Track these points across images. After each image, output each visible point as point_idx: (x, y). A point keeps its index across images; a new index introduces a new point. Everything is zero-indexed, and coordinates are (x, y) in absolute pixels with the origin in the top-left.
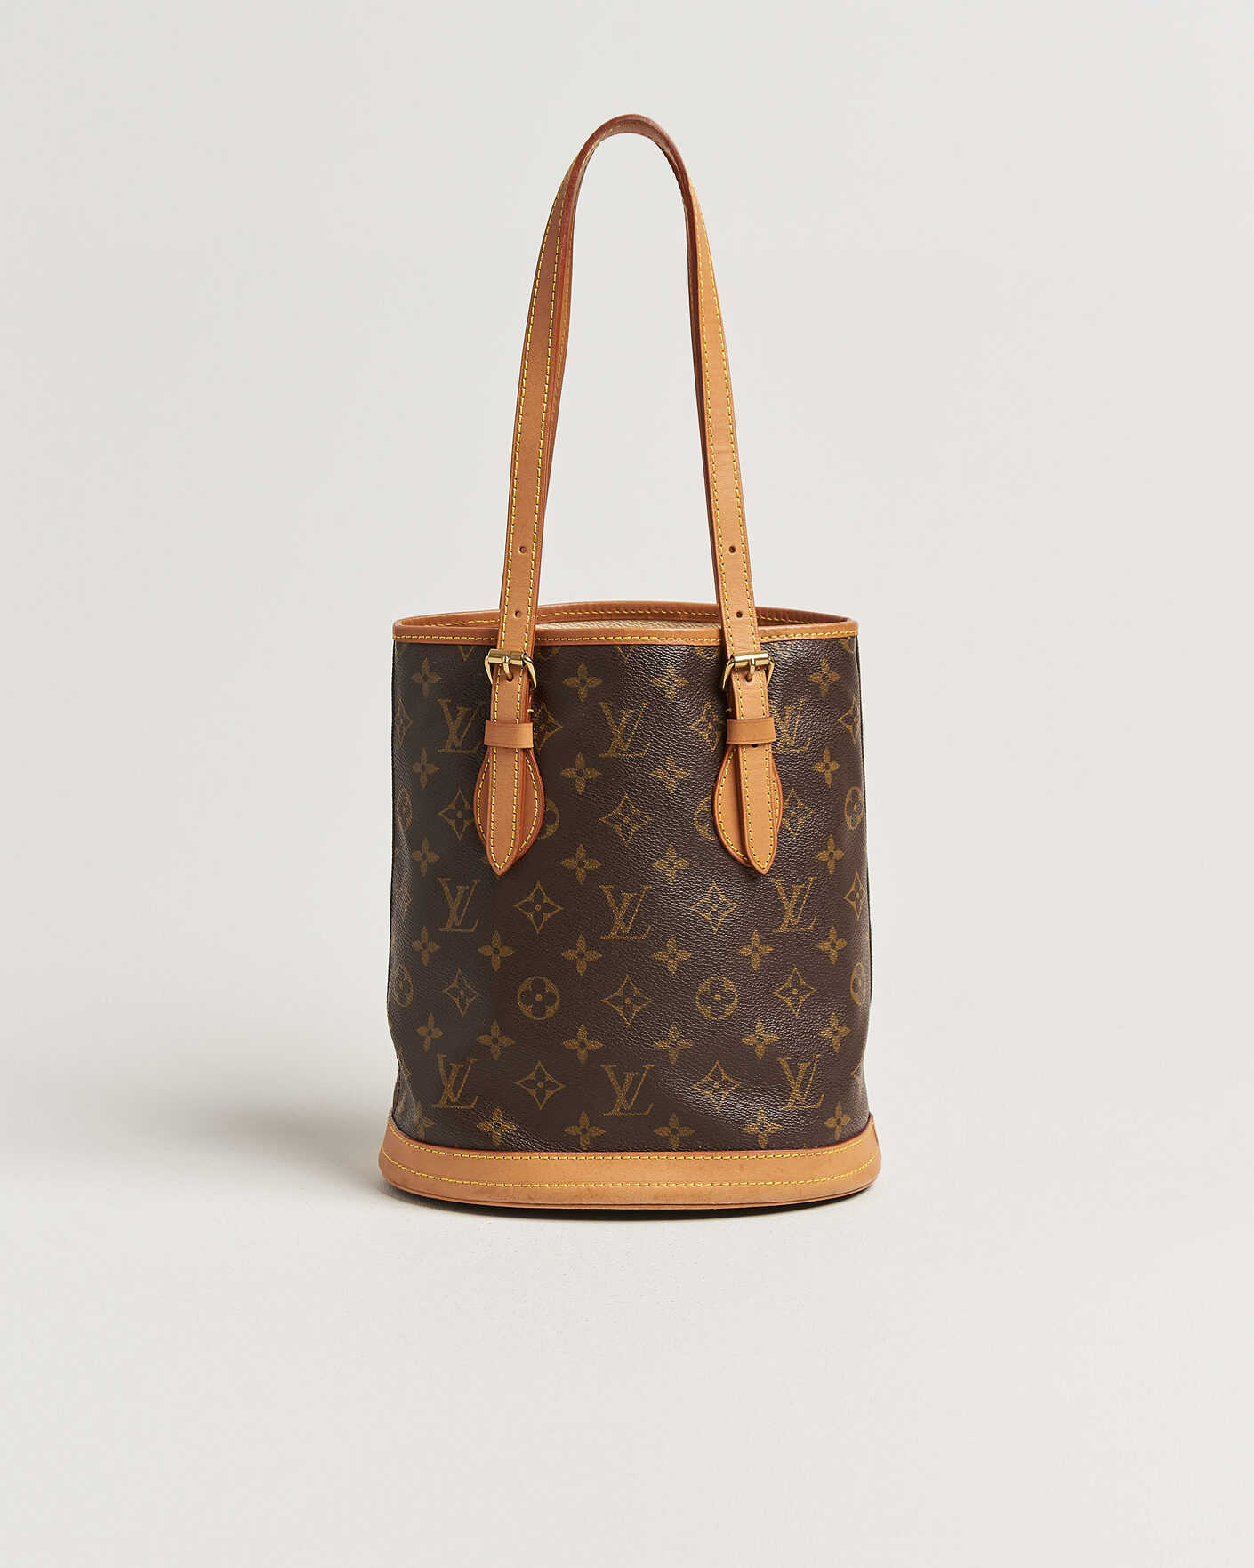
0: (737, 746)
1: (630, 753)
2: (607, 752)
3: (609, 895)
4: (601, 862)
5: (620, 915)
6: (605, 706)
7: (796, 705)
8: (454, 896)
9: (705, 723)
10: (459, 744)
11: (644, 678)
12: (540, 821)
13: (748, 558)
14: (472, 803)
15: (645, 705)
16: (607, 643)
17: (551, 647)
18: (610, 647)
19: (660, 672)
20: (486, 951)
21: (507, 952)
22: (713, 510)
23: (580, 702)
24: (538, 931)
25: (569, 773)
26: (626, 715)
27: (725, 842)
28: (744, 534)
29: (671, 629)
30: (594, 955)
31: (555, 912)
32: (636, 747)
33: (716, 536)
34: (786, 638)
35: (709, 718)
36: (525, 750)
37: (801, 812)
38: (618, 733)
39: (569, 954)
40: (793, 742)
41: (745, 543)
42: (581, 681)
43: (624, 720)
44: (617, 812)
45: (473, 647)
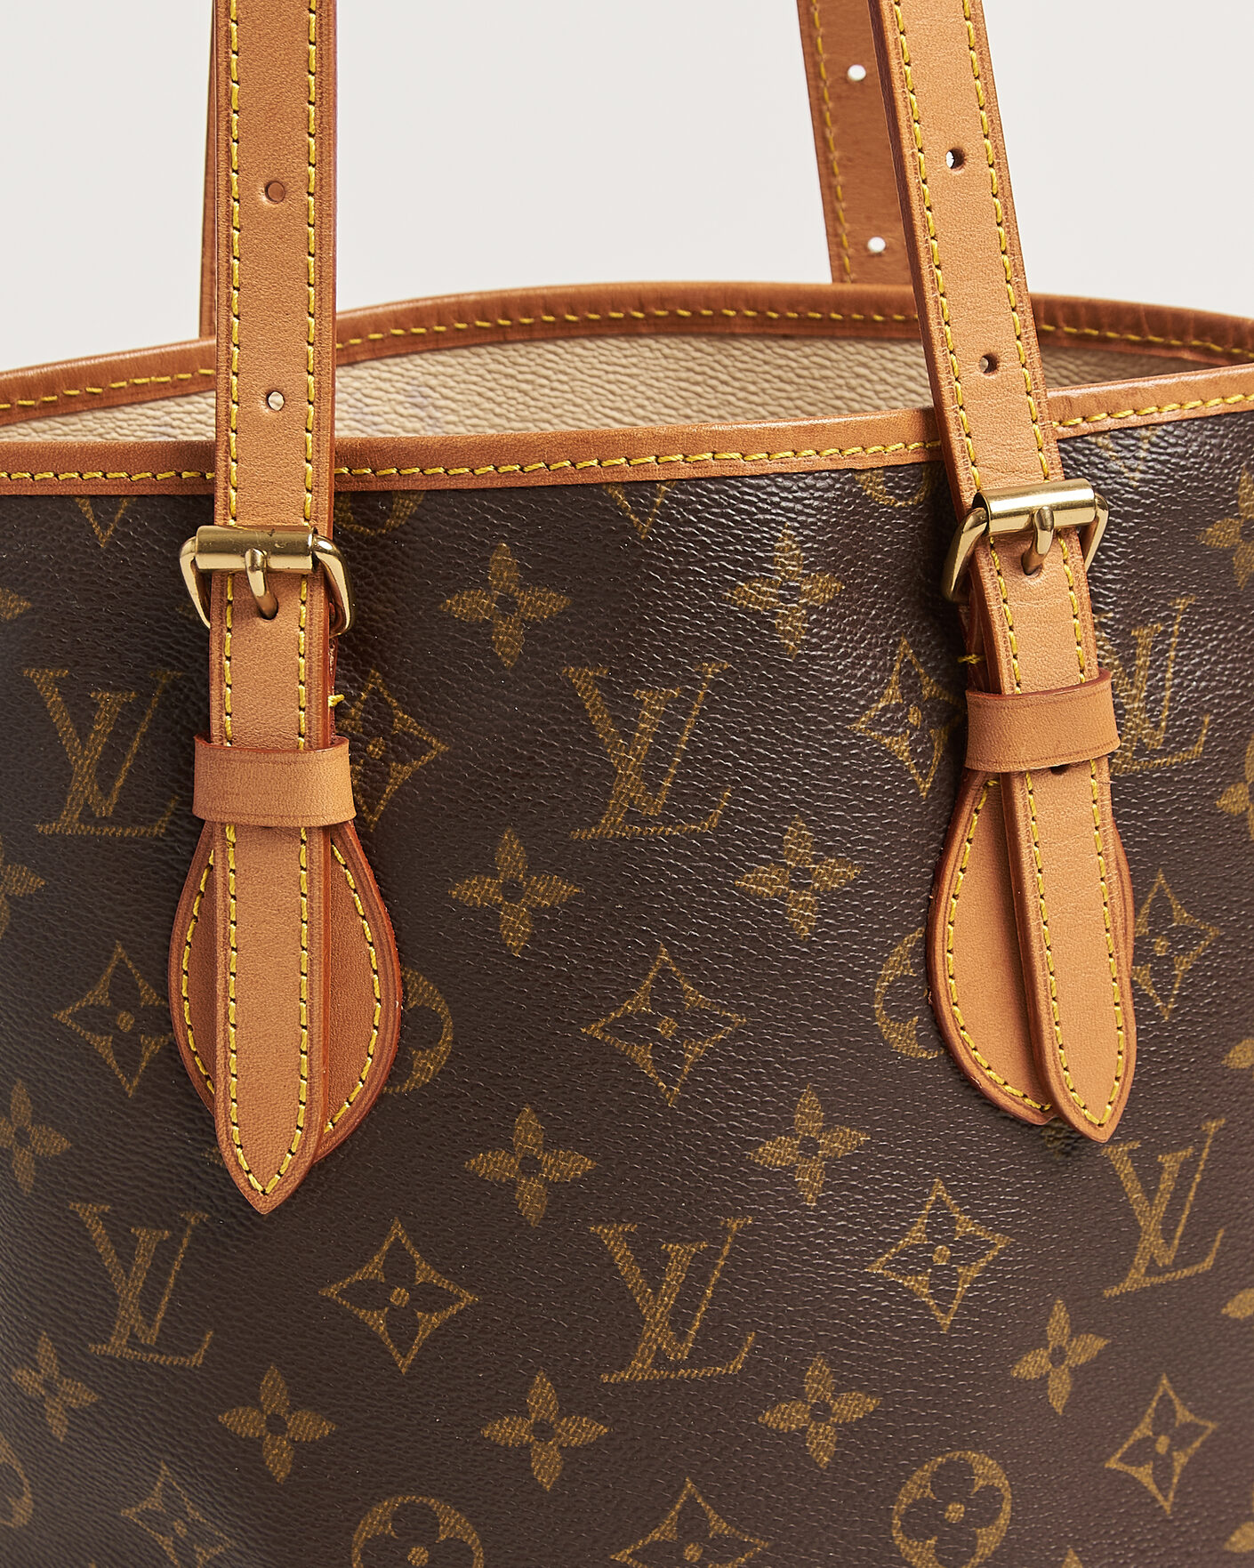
0: (1005, 780)
1: (670, 822)
2: (597, 823)
3: (621, 1253)
4: (592, 1157)
5: (657, 1310)
6: (583, 679)
7: (1164, 619)
8: (126, 1259)
9: (898, 707)
10: (106, 809)
11: (704, 586)
12: (392, 1036)
13: (1005, 180)
14: (163, 988)
15: (711, 671)
16: (580, 479)
17: (387, 495)
18: (591, 492)
19: (756, 564)
20: (243, 1422)
21: (310, 1426)
22: (890, 37)
23: (498, 665)
24: (404, 1364)
25: (475, 891)
26: (652, 703)
27: (968, 1063)
28: (989, 104)
29: (782, 425)
30: (583, 1431)
31: (453, 1310)
32: (688, 801)
33: (903, 123)
34: (1134, 420)
35: (910, 688)
36: (331, 832)
37: (1183, 939)
38: (629, 761)
39: (507, 1431)
40: (1161, 736)
41: (994, 131)
42: (501, 601)
43: (647, 723)
44: (639, 1003)
45: (125, 503)
